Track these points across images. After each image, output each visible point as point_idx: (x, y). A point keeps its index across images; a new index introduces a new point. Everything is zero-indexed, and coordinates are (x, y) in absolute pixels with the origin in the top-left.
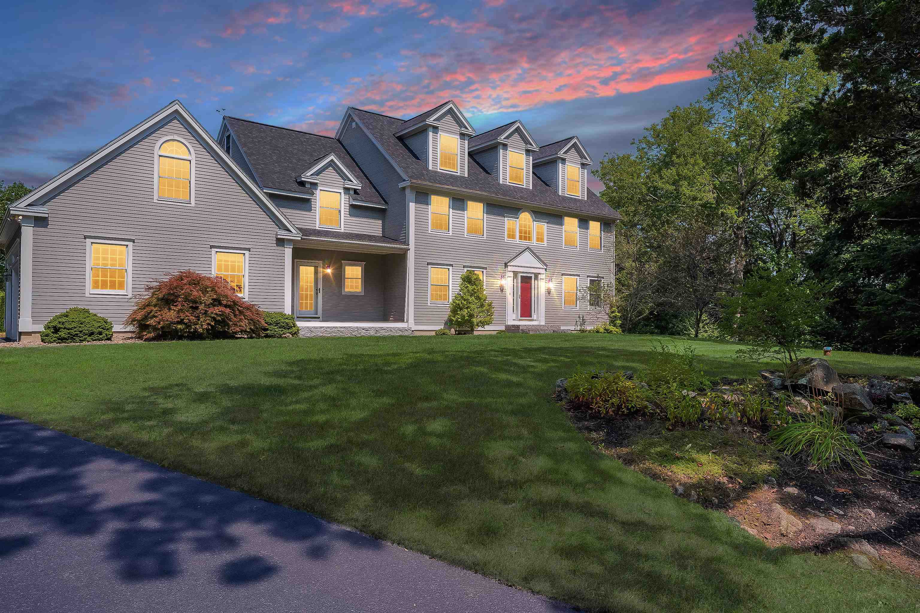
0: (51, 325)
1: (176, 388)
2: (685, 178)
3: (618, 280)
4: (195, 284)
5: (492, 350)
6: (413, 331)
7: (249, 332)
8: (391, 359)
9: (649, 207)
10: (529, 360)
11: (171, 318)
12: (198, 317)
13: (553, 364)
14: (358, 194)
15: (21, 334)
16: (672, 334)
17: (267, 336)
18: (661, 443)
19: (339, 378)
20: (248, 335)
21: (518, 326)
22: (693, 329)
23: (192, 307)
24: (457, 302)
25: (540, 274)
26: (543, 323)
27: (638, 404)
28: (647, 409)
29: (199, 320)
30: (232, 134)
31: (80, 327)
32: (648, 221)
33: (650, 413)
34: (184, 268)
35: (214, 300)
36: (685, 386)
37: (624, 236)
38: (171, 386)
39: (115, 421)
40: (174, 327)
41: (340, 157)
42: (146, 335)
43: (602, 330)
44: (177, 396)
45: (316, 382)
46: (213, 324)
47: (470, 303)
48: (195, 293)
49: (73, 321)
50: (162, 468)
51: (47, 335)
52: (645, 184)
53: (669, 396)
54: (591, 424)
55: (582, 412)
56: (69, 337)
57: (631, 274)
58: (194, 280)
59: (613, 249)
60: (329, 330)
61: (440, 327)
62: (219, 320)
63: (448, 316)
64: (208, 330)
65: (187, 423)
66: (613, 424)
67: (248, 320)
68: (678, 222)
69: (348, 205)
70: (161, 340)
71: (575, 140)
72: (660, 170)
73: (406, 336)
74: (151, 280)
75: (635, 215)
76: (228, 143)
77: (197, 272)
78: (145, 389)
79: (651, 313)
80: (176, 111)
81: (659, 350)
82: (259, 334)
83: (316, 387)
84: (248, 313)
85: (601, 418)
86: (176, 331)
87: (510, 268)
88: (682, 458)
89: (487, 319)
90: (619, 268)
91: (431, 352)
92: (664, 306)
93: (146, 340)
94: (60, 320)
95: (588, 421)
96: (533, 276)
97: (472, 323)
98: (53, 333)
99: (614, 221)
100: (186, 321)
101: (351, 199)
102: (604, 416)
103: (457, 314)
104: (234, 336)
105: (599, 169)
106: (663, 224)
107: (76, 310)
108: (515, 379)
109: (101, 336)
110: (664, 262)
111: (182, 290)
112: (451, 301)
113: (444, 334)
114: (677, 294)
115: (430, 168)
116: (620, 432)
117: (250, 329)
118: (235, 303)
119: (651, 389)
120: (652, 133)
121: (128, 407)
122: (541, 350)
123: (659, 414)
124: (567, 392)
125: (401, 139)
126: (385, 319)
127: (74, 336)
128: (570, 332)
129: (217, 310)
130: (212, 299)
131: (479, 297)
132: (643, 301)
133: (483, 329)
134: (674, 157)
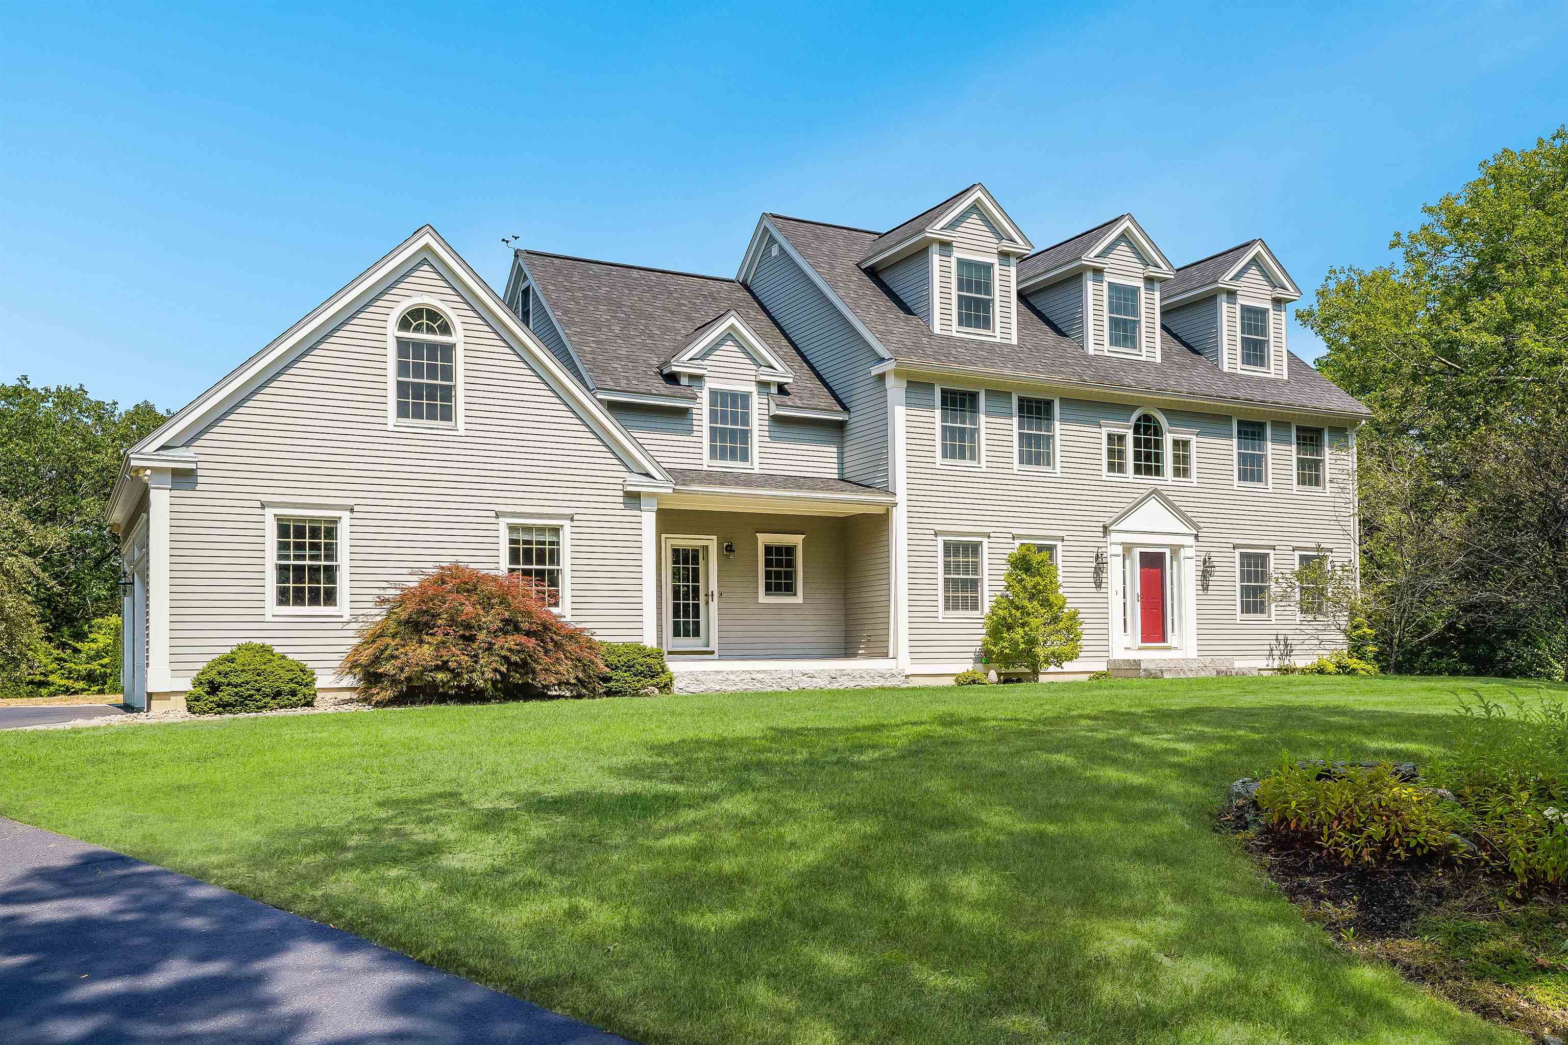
0: (203, 678)
1: (441, 802)
2: (1528, 315)
3: (1368, 556)
4: (468, 591)
5: (1081, 716)
6: (907, 676)
7: (574, 685)
8: (864, 738)
9: (1438, 384)
10: (1165, 736)
11: (424, 660)
12: (476, 656)
13: (1220, 746)
14: (787, 394)
15: (150, 696)
16: (1506, 674)
17: (609, 693)
18: (1497, 931)
19: (758, 778)
20: (572, 691)
21: (1137, 663)
22: (1559, 662)
23: (463, 637)
24: (1001, 612)
25: (1183, 546)
26: (1192, 653)
27: (1436, 838)
28: (1456, 850)
29: (476, 662)
30: (533, 284)
31: (256, 681)
32: (1436, 418)
33: (1463, 860)
34: (446, 561)
35: (507, 622)
36: (1551, 798)
37: (1380, 455)
38: (431, 798)
39: (329, 868)
40: (428, 677)
41: (746, 319)
42: (378, 693)
43: (1331, 668)
44: (444, 819)
45: (714, 787)
46: (504, 669)
47: (1029, 614)
48: (469, 609)
49: (243, 671)
50: (422, 965)
51: (197, 699)
52: (1427, 336)
53: (1511, 820)
54: (1321, 884)
55: (1297, 855)
56: (236, 701)
57: (1400, 539)
58: (467, 583)
59: (1352, 487)
60: (732, 677)
61: (965, 667)
62: (516, 663)
63: (980, 643)
64: (494, 683)
65: (462, 871)
66: (1372, 883)
67: (572, 660)
68: (1513, 419)
69: (767, 417)
70: (406, 704)
71: (1258, 248)
72: (1463, 301)
73: (894, 689)
74: (385, 585)
75: (1402, 407)
76: (526, 303)
77: (472, 566)
78: (381, 804)
79: (1451, 627)
80: (427, 248)
81: (1478, 711)
82: (594, 689)
83: (715, 798)
84: (570, 647)
85: (1342, 870)
86: (434, 685)
87: (1114, 537)
88: (1554, 970)
89: (1067, 649)
90: (1369, 527)
91: (949, 721)
92: (1484, 611)
93: (378, 704)
94: (221, 668)
95: (1310, 874)
96: (1168, 552)
97: (1035, 657)
98: (208, 693)
99: (1353, 421)
100: (452, 665)
101: (773, 405)
102: (1349, 866)
103: (1002, 638)
104: (546, 694)
105: (1316, 308)
106: (1475, 423)
107: (248, 648)
108: (1136, 779)
109: (294, 699)
110: (1481, 510)
111: (444, 603)
112: (987, 610)
113: (974, 682)
114: (1516, 582)
115: (937, 330)
116: (1391, 903)
117: (577, 678)
118: (546, 628)
119: (1464, 805)
120: (1444, 218)
121: (352, 842)
122: (1191, 714)
123: (1487, 864)
124: (1258, 809)
125: (873, 273)
126: (847, 651)
127: (246, 699)
128: (1256, 673)
129: (511, 641)
130: (502, 621)
131: (1048, 600)
132: (1430, 599)
133: (1059, 670)
134: (1500, 270)
